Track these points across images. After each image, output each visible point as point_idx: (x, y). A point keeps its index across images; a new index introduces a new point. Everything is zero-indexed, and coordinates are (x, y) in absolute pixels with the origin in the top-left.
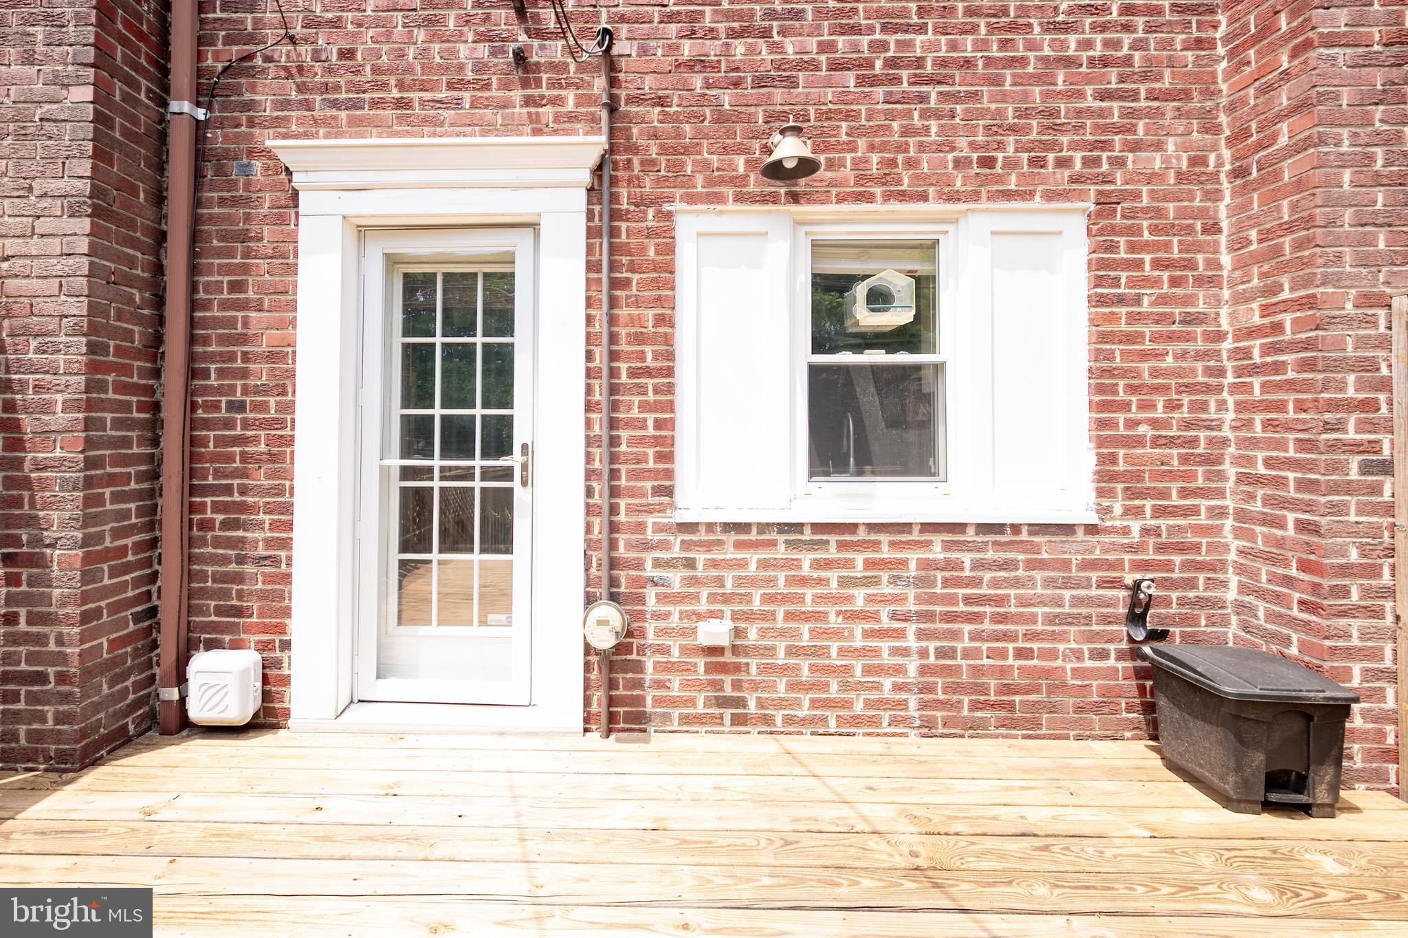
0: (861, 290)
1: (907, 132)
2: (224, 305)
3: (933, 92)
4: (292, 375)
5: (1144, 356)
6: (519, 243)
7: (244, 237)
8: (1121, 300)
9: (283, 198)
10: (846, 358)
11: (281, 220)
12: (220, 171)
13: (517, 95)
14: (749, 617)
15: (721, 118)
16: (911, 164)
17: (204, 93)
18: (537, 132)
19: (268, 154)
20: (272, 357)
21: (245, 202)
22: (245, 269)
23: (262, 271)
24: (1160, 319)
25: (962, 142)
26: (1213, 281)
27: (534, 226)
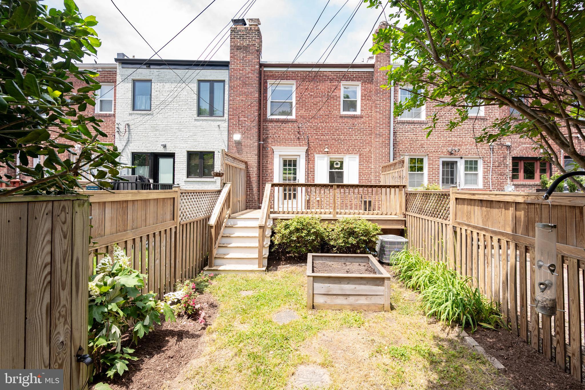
0: (335, 163)
1: (340, 146)
2: (265, 164)
3: (342, 142)
4: (273, 171)
5: (364, 171)
6: (298, 157)
7: (268, 156)
8: (362, 165)
9: (272, 152)
10: (333, 170)
11: (272, 155)
12: (265, 149)
13: (298, 141)
14: (322, 198)
15: (320, 145)
16: (340, 150)
17: (264, 140)
18: (300, 146)
19: (270, 147)
20: (271, 169)
21: (267, 152)
22: (268, 160)
23: (270, 160)
24: (366, 167)
25: (345, 148)
26: (371, 163)
27: (299, 156)
